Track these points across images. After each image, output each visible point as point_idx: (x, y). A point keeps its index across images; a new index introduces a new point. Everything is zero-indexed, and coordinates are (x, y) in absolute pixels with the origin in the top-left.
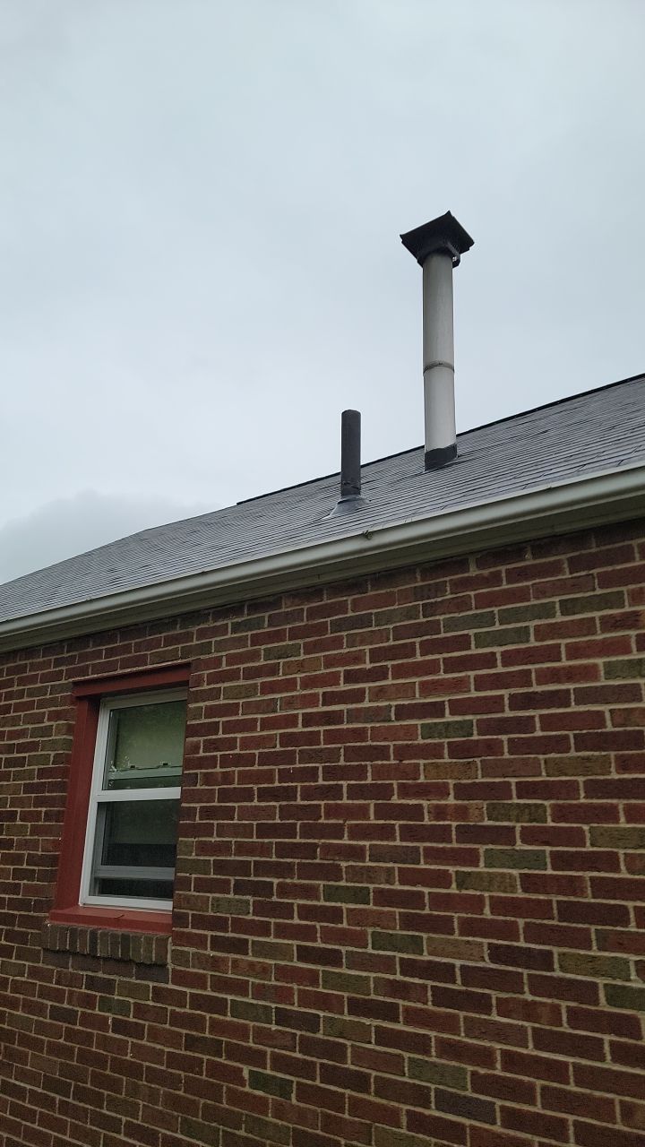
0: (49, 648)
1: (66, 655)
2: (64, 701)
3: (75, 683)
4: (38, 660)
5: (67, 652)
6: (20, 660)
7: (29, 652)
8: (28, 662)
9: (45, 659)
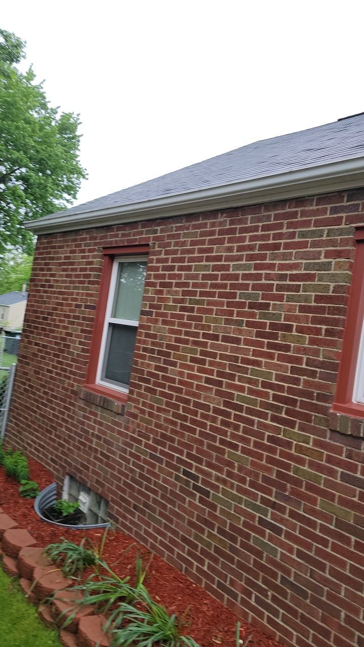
0: (323, 198)
1: (345, 204)
2: (344, 242)
3: (357, 228)
4: (311, 208)
5: (347, 202)
6: (289, 208)
7: (300, 201)
8: (299, 209)
9: (317, 207)
